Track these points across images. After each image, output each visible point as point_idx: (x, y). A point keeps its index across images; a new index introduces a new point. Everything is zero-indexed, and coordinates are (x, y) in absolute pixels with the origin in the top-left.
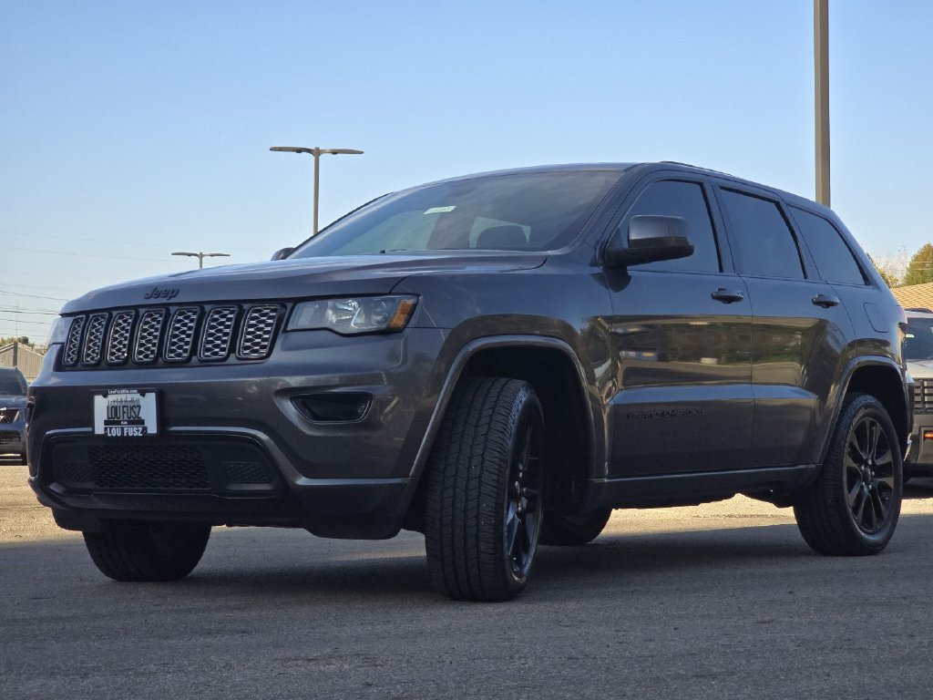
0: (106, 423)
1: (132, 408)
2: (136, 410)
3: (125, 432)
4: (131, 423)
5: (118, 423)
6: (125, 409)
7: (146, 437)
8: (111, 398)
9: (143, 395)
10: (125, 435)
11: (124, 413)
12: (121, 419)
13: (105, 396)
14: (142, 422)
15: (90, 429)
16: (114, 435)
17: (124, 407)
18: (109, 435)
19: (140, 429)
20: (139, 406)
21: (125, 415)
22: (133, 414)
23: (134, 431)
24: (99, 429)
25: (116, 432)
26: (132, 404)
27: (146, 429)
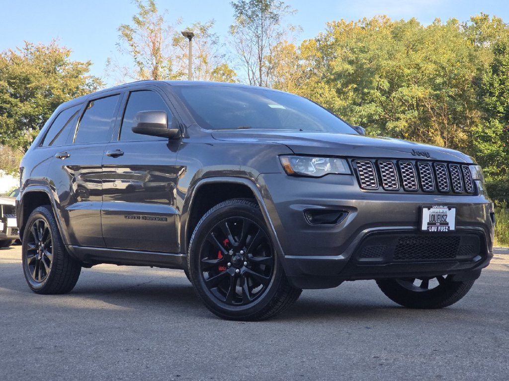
0: (429, 224)
1: (443, 216)
2: (445, 217)
3: (439, 229)
4: (441, 224)
5: (435, 224)
7: (450, 232)
8: (432, 210)
9: (450, 209)
10: (439, 231)
11: (438, 218)
12: (437, 222)
13: (429, 209)
14: (447, 224)
16: (433, 231)
17: (438, 215)
18: (430, 231)
20: (446, 215)
21: (439, 220)
22: (443, 220)
23: (443, 229)
24: (425, 227)
25: (434, 229)
26: (443, 214)
27: (449, 227)
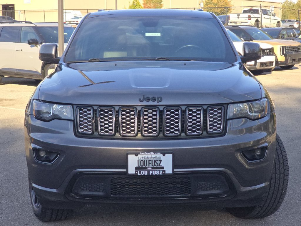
0: (137, 168)
1: (155, 161)
2: (158, 162)
4: (154, 168)
5: (146, 168)
6: (150, 162)
7: (165, 176)
8: (140, 156)
9: (164, 155)
10: (150, 174)
12: (148, 166)
13: (137, 155)
14: (162, 168)
15: (125, 170)
17: (149, 161)
18: (139, 174)
19: (161, 171)
20: (161, 161)
22: (156, 164)
23: (156, 172)
24: (132, 171)
25: (144, 173)
26: (155, 159)
27: (165, 171)
